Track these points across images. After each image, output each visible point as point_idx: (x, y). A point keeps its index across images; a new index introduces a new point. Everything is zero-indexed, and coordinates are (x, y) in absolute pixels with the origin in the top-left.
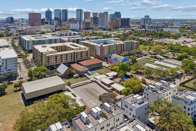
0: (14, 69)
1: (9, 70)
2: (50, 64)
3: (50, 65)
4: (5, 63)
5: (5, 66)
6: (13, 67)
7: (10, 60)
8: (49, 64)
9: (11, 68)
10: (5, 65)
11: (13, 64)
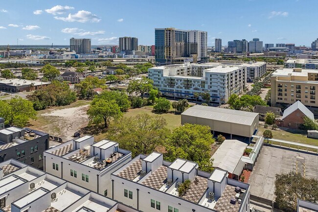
0: (221, 92)
1: (215, 91)
2: (283, 99)
3: (283, 101)
4: (209, 79)
5: (209, 84)
6: (219, 87)
7: (216, 77)
8: (281, 99)
9: (216, 89)
10: (209, 82)
11: (219, 84)
